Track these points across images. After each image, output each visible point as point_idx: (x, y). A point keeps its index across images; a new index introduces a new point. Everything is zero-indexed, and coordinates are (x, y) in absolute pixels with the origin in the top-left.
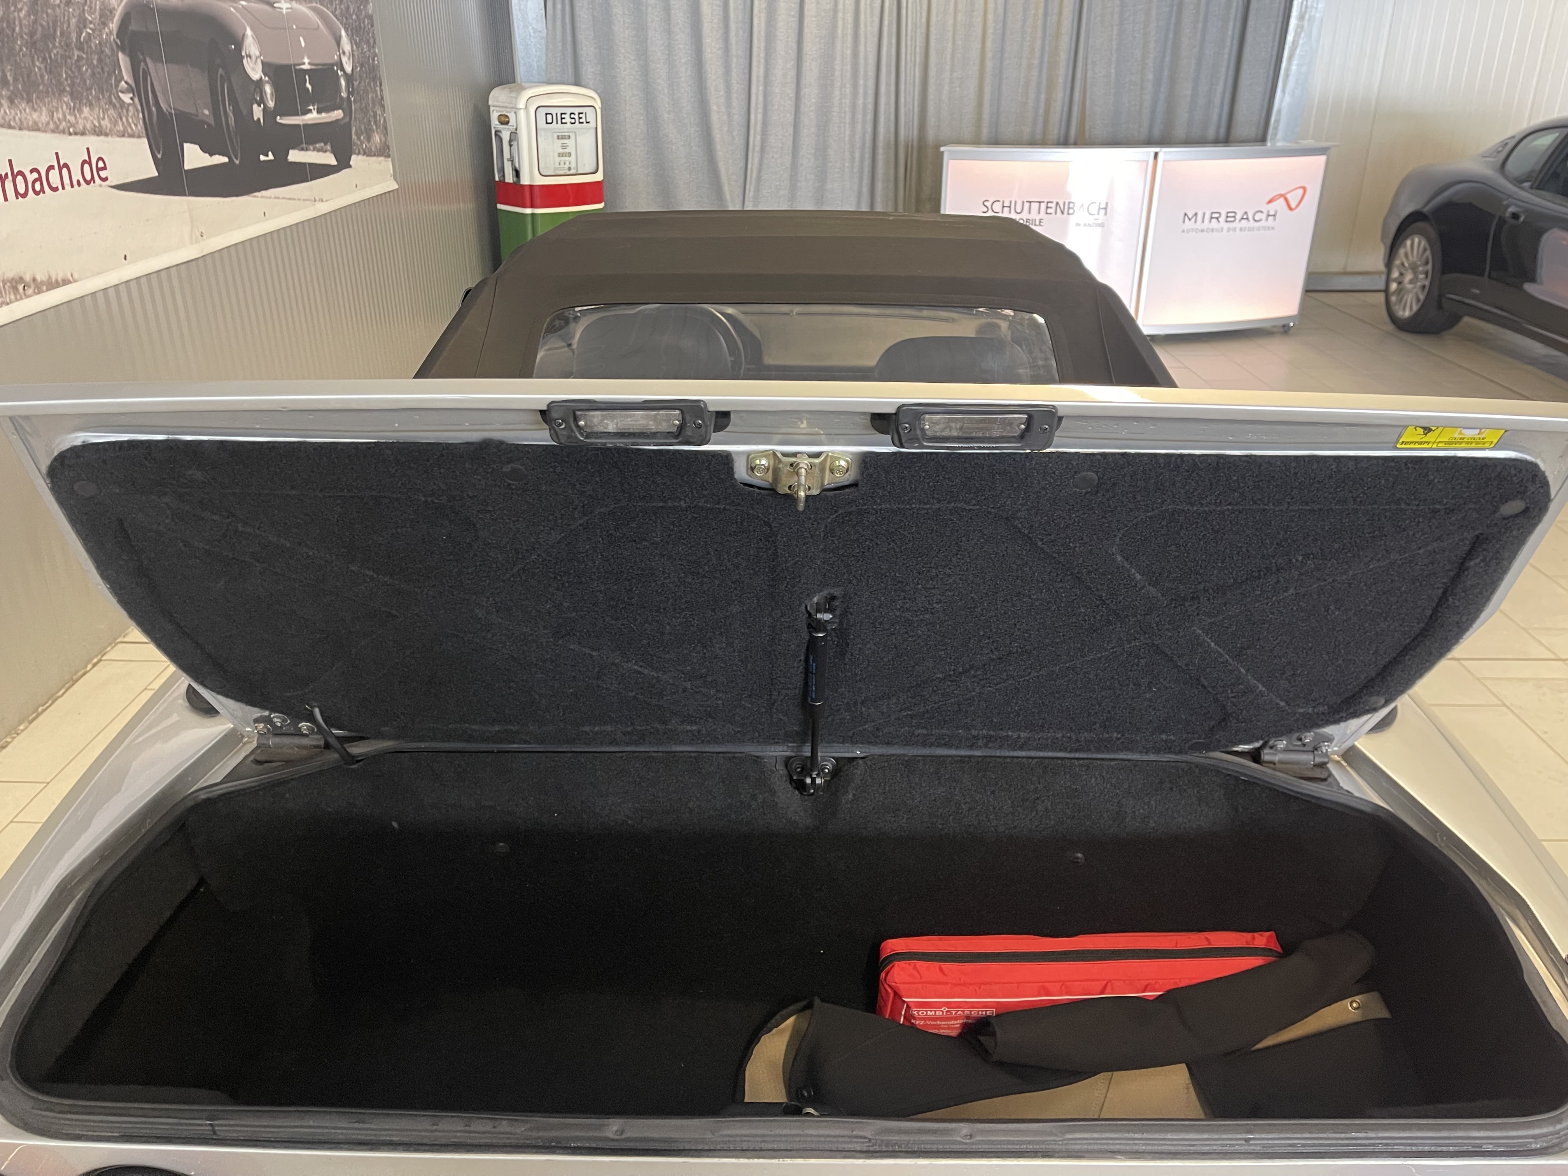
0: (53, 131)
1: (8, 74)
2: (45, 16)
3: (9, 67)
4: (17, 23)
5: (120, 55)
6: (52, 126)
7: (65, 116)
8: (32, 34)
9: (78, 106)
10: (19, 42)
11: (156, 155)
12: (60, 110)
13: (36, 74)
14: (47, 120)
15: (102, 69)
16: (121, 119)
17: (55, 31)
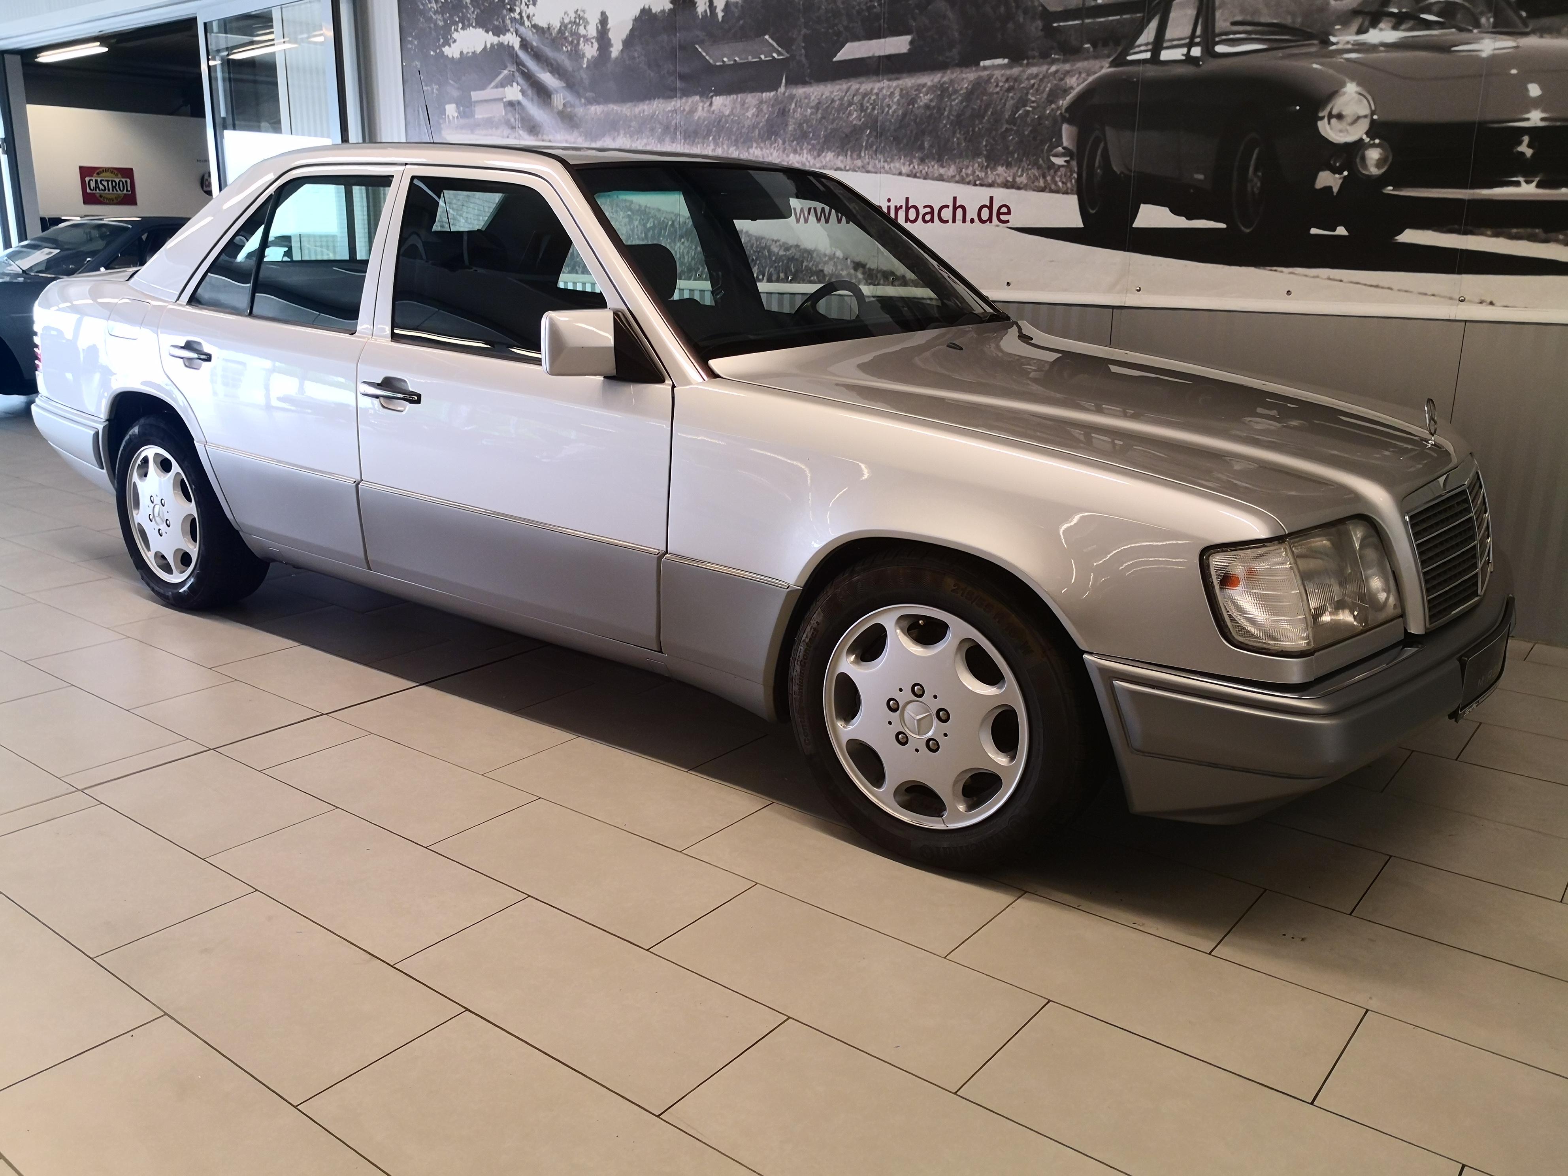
0: (957, 182)
1: (926, 143)
2: (979, 101)
3: (929, 138)
4: (947, 109)
5: (1065, 127)
6: (957, 178)
7: (974, 172)
8: (958, 116)
9: (992, 165)
10: (944, 122)
11: (1089, 212)
12: (971, 168)
13: (953, 143)
14: (953, 174)
15: (1035, 138)
16: (1044, 177)
17: (986, 111)
